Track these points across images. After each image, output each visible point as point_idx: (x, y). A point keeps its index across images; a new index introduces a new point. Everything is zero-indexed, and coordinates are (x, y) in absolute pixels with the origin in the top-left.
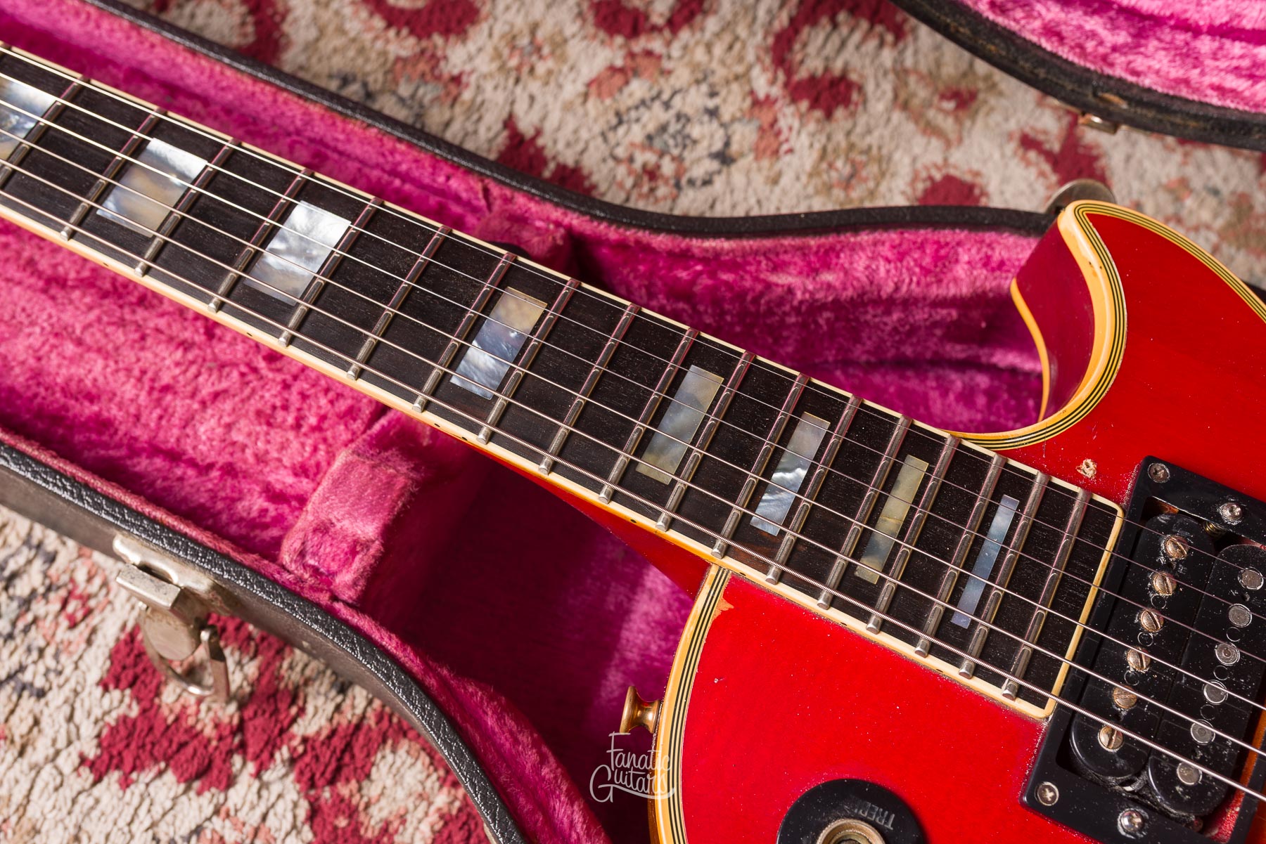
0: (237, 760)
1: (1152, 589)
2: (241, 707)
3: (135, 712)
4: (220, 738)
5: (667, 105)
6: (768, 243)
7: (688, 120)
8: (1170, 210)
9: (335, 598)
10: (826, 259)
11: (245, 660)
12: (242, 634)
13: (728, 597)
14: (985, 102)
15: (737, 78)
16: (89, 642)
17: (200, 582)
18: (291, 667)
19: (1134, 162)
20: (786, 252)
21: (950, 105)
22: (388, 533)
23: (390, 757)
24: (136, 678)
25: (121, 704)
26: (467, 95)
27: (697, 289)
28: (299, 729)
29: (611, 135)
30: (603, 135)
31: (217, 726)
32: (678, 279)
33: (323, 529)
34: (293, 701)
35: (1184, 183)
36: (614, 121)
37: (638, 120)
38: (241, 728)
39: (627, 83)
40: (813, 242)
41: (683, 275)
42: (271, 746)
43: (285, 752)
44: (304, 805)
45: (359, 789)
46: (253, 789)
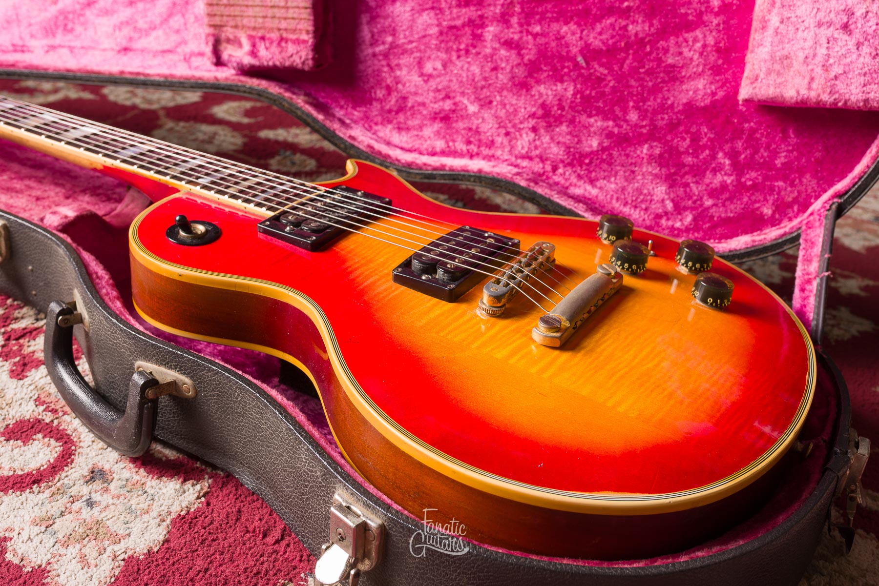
28: (11, 326)
44: (2, 343)
45: (28, 342)
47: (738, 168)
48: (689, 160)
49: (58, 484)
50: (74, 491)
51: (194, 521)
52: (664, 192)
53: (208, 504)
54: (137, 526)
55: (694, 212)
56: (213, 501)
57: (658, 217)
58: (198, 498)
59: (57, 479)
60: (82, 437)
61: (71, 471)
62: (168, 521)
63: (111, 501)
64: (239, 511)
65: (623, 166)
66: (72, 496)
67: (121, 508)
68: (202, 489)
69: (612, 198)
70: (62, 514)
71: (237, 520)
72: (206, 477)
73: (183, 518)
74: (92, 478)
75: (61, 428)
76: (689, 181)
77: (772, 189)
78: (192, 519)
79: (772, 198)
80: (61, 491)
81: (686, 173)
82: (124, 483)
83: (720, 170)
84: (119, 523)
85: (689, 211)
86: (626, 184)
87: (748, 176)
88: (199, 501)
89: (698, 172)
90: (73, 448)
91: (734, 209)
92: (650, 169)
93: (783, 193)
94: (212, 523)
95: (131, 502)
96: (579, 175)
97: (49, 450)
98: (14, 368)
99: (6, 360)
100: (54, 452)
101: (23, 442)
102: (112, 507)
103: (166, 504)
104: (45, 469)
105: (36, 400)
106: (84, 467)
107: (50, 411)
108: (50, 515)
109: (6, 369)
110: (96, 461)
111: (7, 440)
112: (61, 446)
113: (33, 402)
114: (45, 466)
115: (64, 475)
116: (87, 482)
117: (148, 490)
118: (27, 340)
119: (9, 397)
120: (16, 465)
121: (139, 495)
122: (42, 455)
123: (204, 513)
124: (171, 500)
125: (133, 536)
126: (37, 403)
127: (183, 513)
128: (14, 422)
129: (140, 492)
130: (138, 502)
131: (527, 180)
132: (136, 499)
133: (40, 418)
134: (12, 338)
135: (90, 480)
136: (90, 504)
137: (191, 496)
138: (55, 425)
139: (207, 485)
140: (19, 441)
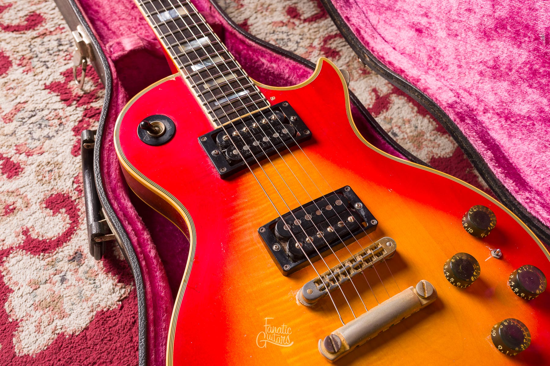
0: (75, 102)
1: (262, 121)
2: (84, 94)
3: (62, 82)
4: (75, 96)
5: (288, 35)
6: (264, 49)
7: (290, 41)
8: (399, 124)
9: (110, 57)
10: (275, 60)
11: (93, 86)
12: (97, 81)
13: (176, 78)
14: (371, 76)
15: (310, 39)
16: (65, 64)
17: (87, 42)
18: (101, 93)
19: (400, 110)
20: (267, 54)
21: (360, 72)
22: (132, 52)
24: (68, 76)
25: (62, 79)
26: (242, 9)
27: (242, 53)
28: (92, 104)
29: (268, 35)
30: (266, 34)
31: (76, 94)
32: (239, 47)
33: (119, 43)
34: (96, 99)
35: (409, 121)
36: (272, 32)
37: (278, 35)
38: (81, 97)
39: (282, 26)
40: (275, 54)
41: (241, 47)
42: (84, 104)
43: (86, 107)
44: (80, 118)
45: (94, 122)
46: (73, 109)
49: (55, 257)
50: (59, 266)
51: (108, 319)
53: (122, 307)
54: (78, 309)
56: (126, 306)
58: (119, 301)
59: (55, 252)
61: (66, 248)
62: (95, 313)
63: (74, 282)
65: (540, 138)
66: (56, 270)
67: (77, 290)
68: (124, 294)
69: (520, 156)
70: (46, 282)
71: (129, 330)
72: (132, 283)
73: (103, 314)
74: (74, 258)
75: (78, 207)
78: (107, 317)
80: (53, 263)
82: (88, 269)
84: (70, 303)
86: (536, 152)
88: (118, 303)
90: (76, 228)
94: (115, 325)
95: (84, 287)
96: (502, 126)
97: (63, 225)
98: (77, 144)
99: (75, 135)
100: (64, 227)
101: (53, 212)
102: (72, 287)
103: (100, 299)
104: (54, 240)
105: (75, 178)
106: (74, 247)
107: (78, 191)
108: (39, 281)
109: (72, 144)
110: (82, 244)
111: (46, 208)
112: (70, 224)
113: (73, 179)
114: (55, 238)
115: (61, 250)
116: (69, 261)
117: (96, 281)
118: (94, 120)
119: (63, 169)
120: (42, 231)
121: (90, 284)
122: (57, 228)
123: (115, 315)
124: (104, 296)
125: (71, 317)
126: (75, 180)
127: (105, 310)
128: (56, 193)
129: (92, 282)
130: (87, 289)
131: (457, 114)
132: (87, 287)
133: (70, 195)
134: (87, 116)
135: (72, 260)
136: (63, 280)
137: (115, 297)
138: (75, 203)
139: (129, 291)
140: (52, 211)
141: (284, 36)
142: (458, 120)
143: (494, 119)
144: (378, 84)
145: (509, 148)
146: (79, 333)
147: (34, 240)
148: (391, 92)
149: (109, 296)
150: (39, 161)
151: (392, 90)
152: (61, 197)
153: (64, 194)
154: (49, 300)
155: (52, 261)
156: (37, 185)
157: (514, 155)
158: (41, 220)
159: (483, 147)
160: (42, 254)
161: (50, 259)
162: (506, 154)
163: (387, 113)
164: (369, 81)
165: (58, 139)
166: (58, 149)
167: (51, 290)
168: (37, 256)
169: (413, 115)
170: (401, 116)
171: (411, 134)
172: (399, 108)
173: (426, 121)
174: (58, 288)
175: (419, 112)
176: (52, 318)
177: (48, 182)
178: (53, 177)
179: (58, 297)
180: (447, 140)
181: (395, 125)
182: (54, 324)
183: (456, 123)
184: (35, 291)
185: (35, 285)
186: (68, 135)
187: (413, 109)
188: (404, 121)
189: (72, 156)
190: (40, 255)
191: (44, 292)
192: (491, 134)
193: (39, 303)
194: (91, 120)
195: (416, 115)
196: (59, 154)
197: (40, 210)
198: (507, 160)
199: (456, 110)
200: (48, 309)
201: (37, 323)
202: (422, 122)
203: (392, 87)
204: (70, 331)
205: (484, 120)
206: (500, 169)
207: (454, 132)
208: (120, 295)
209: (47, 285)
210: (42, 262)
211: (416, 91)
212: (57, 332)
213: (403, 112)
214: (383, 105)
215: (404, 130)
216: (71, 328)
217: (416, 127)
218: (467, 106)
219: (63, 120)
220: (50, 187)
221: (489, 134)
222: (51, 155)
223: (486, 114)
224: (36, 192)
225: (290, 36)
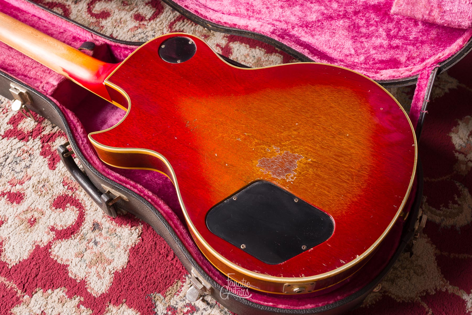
0: (30, 137)
2: (33, 129)
3: (12, 128)
4: (28, 133)
5: (145, 34)
7: (148, 36)
8: (244, 59)
9: (47, 94)
14: (211, 37)
15: (160, 30)
16: (6, 116)
17: (24, 91)
19: (239, 50)
22: (59, 85)
23: (59, 139)
24: (14, 123)
25: (10, 127)
26: (104, 29)
28: (43, 133)
33: (47, 83)
34: (43, 128)
35: (248, 55)
36: (133, 36)
38: (32, 132)
39: (137, 29)
42: (37, 135)
43: (39, 137)
44: (41, 145)
45: (52, 143)
46: (32, 142)
47: (390, 37)
48: (364, 30)
49: (82, 233)
50: (88, 237)
51: (138, 250)
52: (350, 44)
53: (143, 240)
54: (116, 254)
55: (365, 56)
56: (144, 238)
57: (347, 56)
58: (138, 237)
59: (80, 230)
60: (86, 203)
61: (85, 225)
62: (128, 251)
63: (104, 241)
64: (156, 244)
65: (329, 29)
66: (88, 240)
67: (108, 244)
68: (139, 232)
69: (323, 44)
70: (86, 250)
71: (155, 249)
72: (140, 224)
73: (134, 249)
74: (94, 228)
75: (76, 199)
76: (364, 40)
77: (406, 49)
78: (137, 249)
79: (406, 53)
80: (83, 237)
81: (362, 37)
82: (107, 230)
83: (380, 37)
84: (109, 254)
85: (362, 55)
86: (330, 38)
87: (394, 42)
88: (139, 238)
89: (368, 36)
90: (83, 211)
91: (386, 56)
92: (343, 33)
93: (412, 52)
94: (145, 251)
95: (112, 241)
96: (306, 32)
97: (74, 213)
98: (50, 162)
99: (45, 157)
100: (76, 214)
101: (63, 209)
102: (105, 244)
103: (126, 242)
104: (75, 225)
105: (63, 182)
106: (90, 222)
107: (70, 189)
108: (81, 251)
109: (46, 163)
110: (94, 218)
111: (56, 209)
112: (78, 210)
113: (61, 184)
114: (74, 223)
115: (83, 228)
116: (92, 231)
117: (117, 233)
118: (51, 142)
119: (51, 181)
120: (63, 223)
121: (115, 237)
122: (72, 217)
123: (142, 245)
124: (128, 239)
125: (115, 260)
126: (64, 184)
127: (133, 246)
128: (57, 197)
129: (115, 235)
130: (115, 241)
131: (279, 36)
132: (114, 239)
133: (67, 194)
134: (45, 142)
135: (94, 230)
136: (96, 243)
137: (135, 236)
138: (73, 197)
139: (141, 229)
140: (61, 209)
141: (143, 35)
142: (281, 39)
143: (300, 30)
144: (218, 41)
145: (315, 43)
146: (126, 266)
147: (61, 231)
148: (228, 42)
149: (131, 238)
150: (31, 184)
151: (228, 40)
152: (62, 198)
153: (62, 195)
154: (95, 259)
155: (82, 237)
156: (40, 198)
157: (319, 46)
158: (58, 217)
159: (301, 49)
160: (72, 236)
161: (79, 236)
162: (315, 47)
163: (233, 56)
164: (211, 41)
165: (35, 165)
166: (39, 171)
167: (93, 253)
168: (70, 239)
169: (248, 50)
170: (241, 54)
171: (253, 62)
172: (238, 50)
173: (257, 50)
174: (96, 249)
175: (251, 47)
176: (104, 267)
177: (46, 194)
178: (48, 189)
179: (99, 254)
180: (275, 56)
181: (241, 61)
182: (107, 269)
183: (280, 41)
184: (82, 258)
185: (80, 255)
186: (40, 159)
187: (246, 46)
188: (245, 56)
189: (52, 170)
190: (71, 237)
191: (88, 256)
192: (301, 39)
193: (90, 263)
194: (49, 143)
195: (250, 50)
196: (42, 174)
197: (53, 212)
198: (317, 50)
199: (277, 34)
200: (98, 263)
201: (96, 275)
202: (256, 52)
203: (227, 39)
204: (119, 268)
205: (294, 33)
206: (316, 57)
207: (282, 47)
208: (137, 233)
209: (88, 251)
210: (75, 240)
211: (249, 33)
212: (112, 272)
213: (241, 51)
214: (228, 52)
215: (248, 61)
216: (119, 266)
217: (254, 57)
218: (281, 29)
219: (30, 152)
220: (50, 196)
221: (301, 40)
222: (37, 177)
223: (294, 29)
224: (43, 203)
225: (147, 34)
